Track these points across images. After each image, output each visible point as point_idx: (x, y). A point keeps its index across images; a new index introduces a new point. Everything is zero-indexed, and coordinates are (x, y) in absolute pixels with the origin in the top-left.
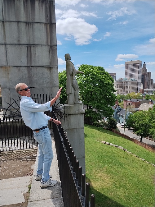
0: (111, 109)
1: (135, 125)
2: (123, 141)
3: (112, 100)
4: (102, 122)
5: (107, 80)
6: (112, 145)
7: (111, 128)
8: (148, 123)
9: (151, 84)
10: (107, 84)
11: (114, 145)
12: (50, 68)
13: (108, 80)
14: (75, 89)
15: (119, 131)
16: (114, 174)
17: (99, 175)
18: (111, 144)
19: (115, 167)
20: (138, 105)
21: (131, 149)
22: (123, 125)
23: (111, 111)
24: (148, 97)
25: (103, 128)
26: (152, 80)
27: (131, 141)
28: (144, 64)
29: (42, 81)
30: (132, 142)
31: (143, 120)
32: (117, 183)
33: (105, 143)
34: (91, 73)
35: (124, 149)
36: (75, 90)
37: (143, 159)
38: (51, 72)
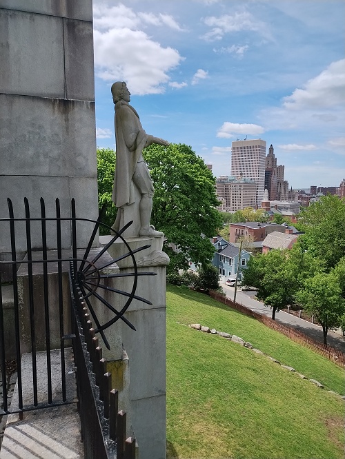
0: (210, 245)
1: (263, 282)
2: (237, 321)
3: (210, 224)
4: (187, 275)
5: (201, 178)
6: (216, 333)
7: (207, 287)
8: (294, 278)
9: (283, 191)
10: (201, 186)
11: (221, 333)
12: (65, 105)
13: (204, 177)
14: (143, 192)
15: (225, 295)
16: (234, 421)
17: (197, 428)
18: (214, 331)
19: (232, 397)
20: (260, 235)
21: (260, 342)
22: (231, 279)
23: (209, 250)
24: (279, 219)
25: (189, 286)
26: (286, 183)
27: (255, 318)
28: (271, 149)
29: (31, 153)
30: (256, 322)
31: (280, 270)
32: (246, 453)
33: (200, 329)
34: (165, 159)
35: (244, 344)
36: (142, 195)
37: (291, 369)
38: (67, 120)
